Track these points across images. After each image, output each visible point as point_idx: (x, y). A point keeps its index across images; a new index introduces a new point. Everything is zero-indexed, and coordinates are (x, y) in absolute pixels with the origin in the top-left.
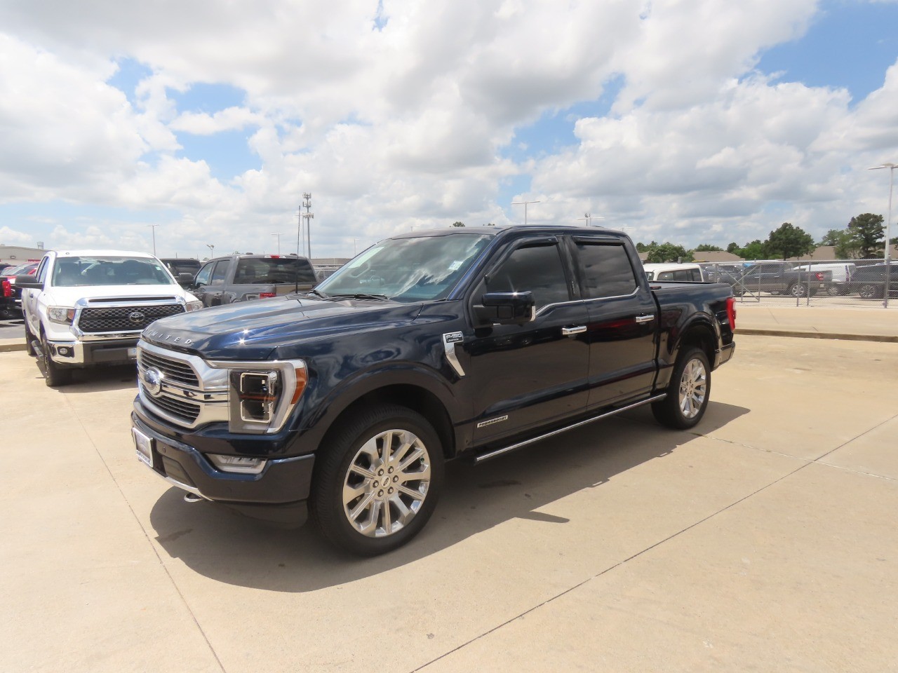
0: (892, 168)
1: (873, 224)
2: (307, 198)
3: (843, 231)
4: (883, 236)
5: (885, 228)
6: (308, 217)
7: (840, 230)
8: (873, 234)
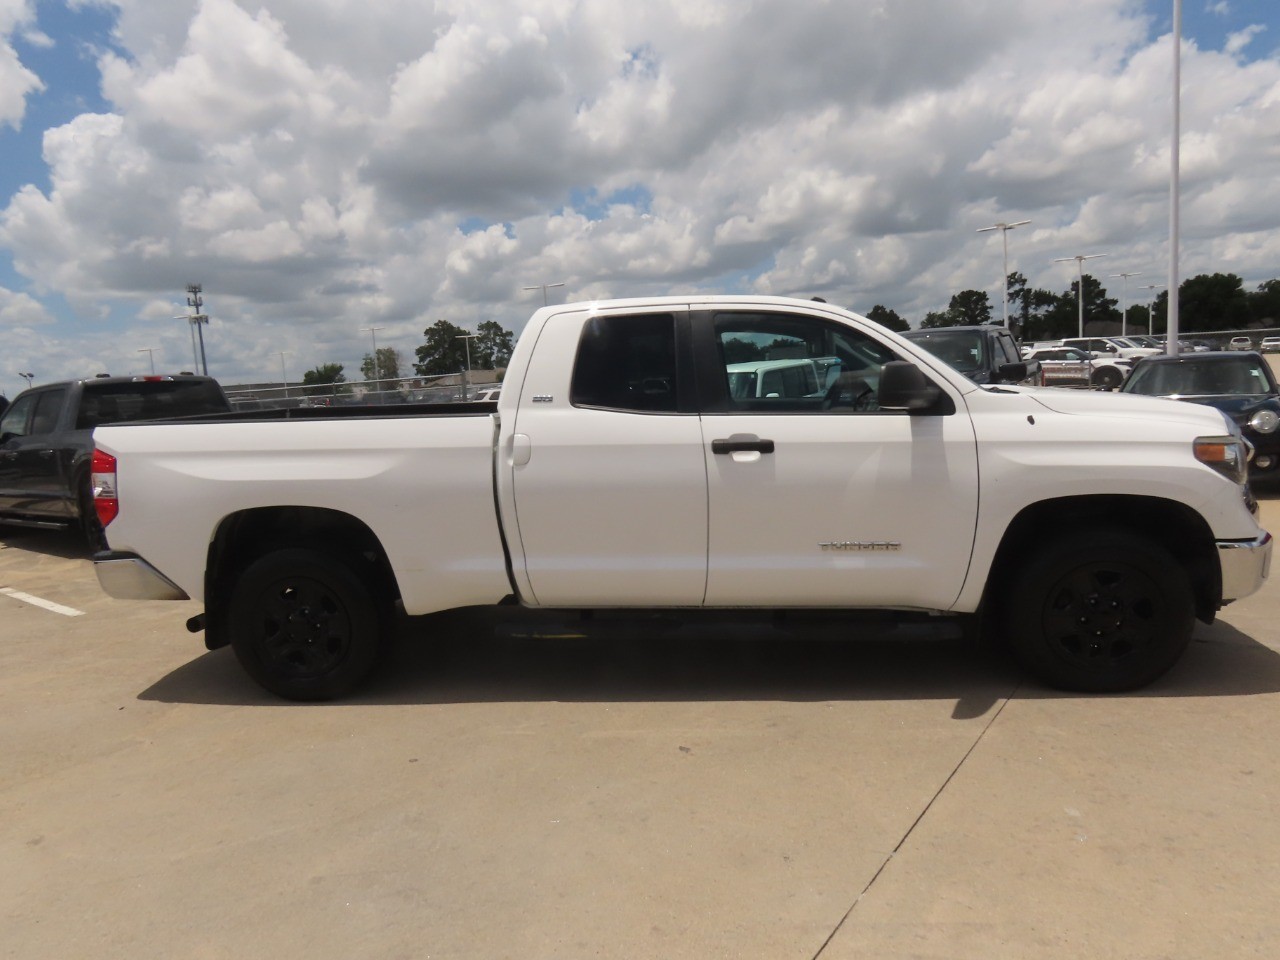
0: (1005, 229)
1: (976, 302)
2: (195, 293)
3: (943, 314)
4: (989, 318)
5: (991, 307)
6: (199, 321)
7: (940, 313)
8: (978, 315)
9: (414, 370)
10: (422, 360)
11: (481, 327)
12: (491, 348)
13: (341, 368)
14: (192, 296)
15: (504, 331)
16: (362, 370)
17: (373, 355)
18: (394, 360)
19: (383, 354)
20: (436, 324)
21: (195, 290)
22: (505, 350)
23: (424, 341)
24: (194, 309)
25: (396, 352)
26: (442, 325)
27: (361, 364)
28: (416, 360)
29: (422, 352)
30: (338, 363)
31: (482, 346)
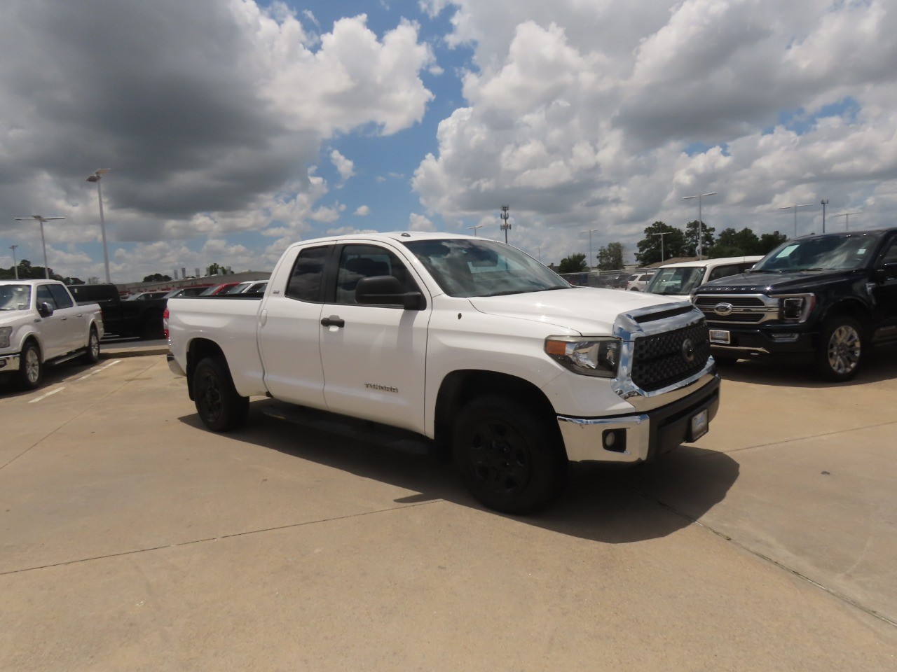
2: (505, 210)
6: (506, 228)
9: (635, 258)
10: (641, 250)
11: (690, 225)
12: (696, 241)
13: (584, 257)
14: (503, 212)
15: (708, 228)
16: (598, 257)
17: (606, 247)
18: (620, 251)
19: (613, 246)
20: (653, 225)
21: (505, 209)
22: (707, 242)
23: (643, 237)
24: (504, 220)
25: (622, 245)
26: (658, 225)
27: (597, 253)
28: (637, 251)
29: (642, 245)
30: (582, 253)
31: (690, 239)
